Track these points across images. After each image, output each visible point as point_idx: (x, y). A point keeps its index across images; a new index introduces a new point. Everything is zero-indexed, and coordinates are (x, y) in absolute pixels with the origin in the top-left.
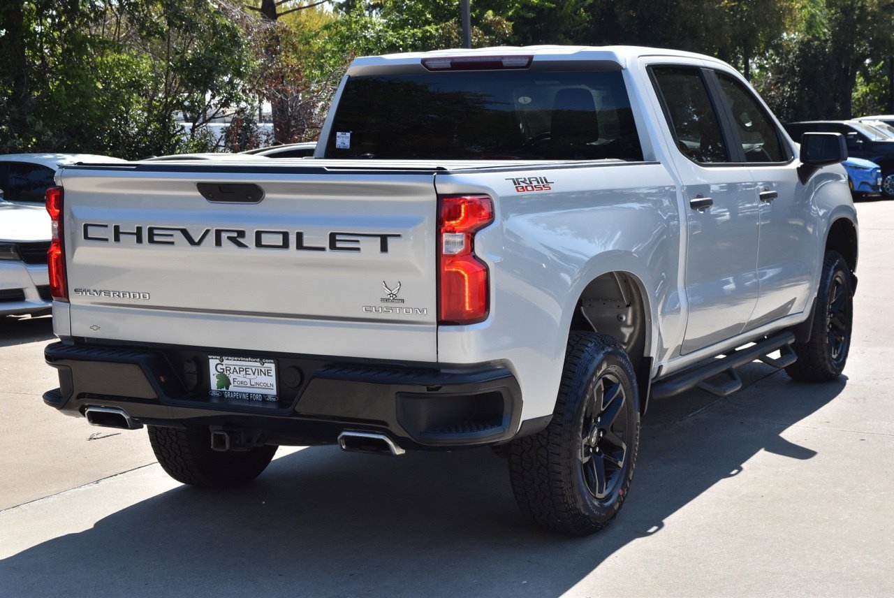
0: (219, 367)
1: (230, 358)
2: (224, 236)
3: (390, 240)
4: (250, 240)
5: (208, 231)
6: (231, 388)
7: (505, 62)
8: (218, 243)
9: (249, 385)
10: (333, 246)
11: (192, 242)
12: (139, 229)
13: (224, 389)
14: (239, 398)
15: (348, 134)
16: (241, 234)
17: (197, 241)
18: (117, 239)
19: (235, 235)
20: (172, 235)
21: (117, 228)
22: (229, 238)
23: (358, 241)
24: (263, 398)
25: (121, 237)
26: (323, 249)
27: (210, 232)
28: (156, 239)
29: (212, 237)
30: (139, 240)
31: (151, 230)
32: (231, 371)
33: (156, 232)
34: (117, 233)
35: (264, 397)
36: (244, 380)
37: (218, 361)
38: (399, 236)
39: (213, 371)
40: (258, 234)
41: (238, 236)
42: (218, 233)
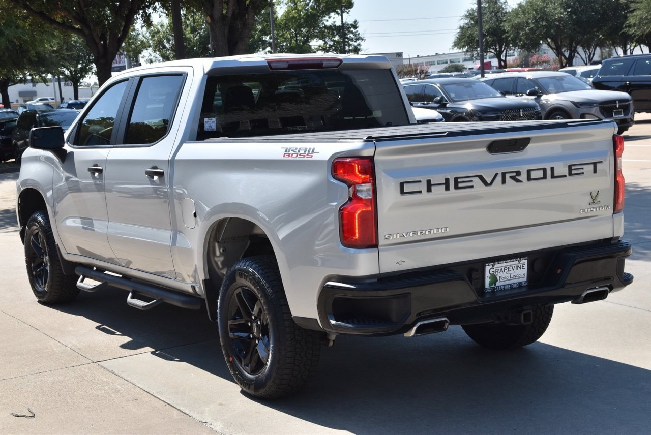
0: (492, 270)
1: (500, 262)
2: (508, 176)
3: (598, 166)
4: (523, 177)
5: (496, 175)
6: (498, 284)
7: (325, 64)
8: (504, 182)
9: (509, 279)
10: (570, 174)
11: (486, 184)
12: (447, 180)
13: (493, 286)
14: (504, 289)
15: (214, 120)
16: (518, 173)
17: (489, 182)
18: (429, 190)
19: (514, 174)
20: (472, 181)
21: (429, 182)
22: (511, 177)
23: (583, 168)
24: (519, 285)
25: (433, 188)
26: (565, 176)
27: (498, 175)
28: (460, 185)
29: (499, 178)
30: (447, 188)
31: (456, 179)
32: (499, 272)
33: (459, 180)
34: (429, 186)
35: (520, 283)
36: (506, 276)
37: (491, 267)
38: (602, 162)
39: (487, 275)
40: (529, 172)
41: (517, 175)
42: (504, 174)
